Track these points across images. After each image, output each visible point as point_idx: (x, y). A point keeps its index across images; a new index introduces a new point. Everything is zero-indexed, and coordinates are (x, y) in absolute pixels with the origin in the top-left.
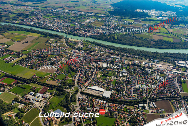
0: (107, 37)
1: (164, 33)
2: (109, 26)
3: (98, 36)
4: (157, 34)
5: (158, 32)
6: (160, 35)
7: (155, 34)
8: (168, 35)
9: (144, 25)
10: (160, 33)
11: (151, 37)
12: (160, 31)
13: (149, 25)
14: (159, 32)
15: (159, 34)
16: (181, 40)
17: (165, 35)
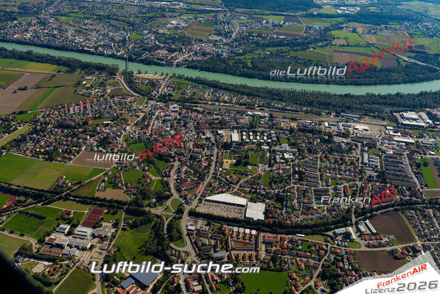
0: (229, 64)
1: (358, 46)
2: (227, 35)
3: (206, 62)
4: (341, 49)
5: (343, 46)
6: (349, 51)
7: (337, 48)
8: (368, 51)
9: (310, 28)
10: (348, 46)
11: (331, 57)
12: (347, 42)
13: (320, 28)
14: (346, 44)
15: (346, 49)
16: (397, 60)
17: (361, 50)
